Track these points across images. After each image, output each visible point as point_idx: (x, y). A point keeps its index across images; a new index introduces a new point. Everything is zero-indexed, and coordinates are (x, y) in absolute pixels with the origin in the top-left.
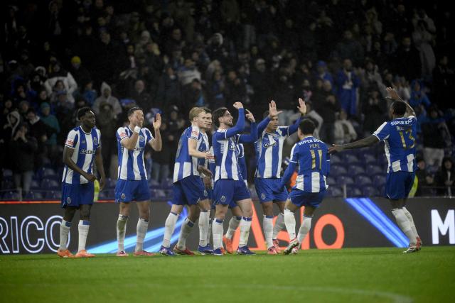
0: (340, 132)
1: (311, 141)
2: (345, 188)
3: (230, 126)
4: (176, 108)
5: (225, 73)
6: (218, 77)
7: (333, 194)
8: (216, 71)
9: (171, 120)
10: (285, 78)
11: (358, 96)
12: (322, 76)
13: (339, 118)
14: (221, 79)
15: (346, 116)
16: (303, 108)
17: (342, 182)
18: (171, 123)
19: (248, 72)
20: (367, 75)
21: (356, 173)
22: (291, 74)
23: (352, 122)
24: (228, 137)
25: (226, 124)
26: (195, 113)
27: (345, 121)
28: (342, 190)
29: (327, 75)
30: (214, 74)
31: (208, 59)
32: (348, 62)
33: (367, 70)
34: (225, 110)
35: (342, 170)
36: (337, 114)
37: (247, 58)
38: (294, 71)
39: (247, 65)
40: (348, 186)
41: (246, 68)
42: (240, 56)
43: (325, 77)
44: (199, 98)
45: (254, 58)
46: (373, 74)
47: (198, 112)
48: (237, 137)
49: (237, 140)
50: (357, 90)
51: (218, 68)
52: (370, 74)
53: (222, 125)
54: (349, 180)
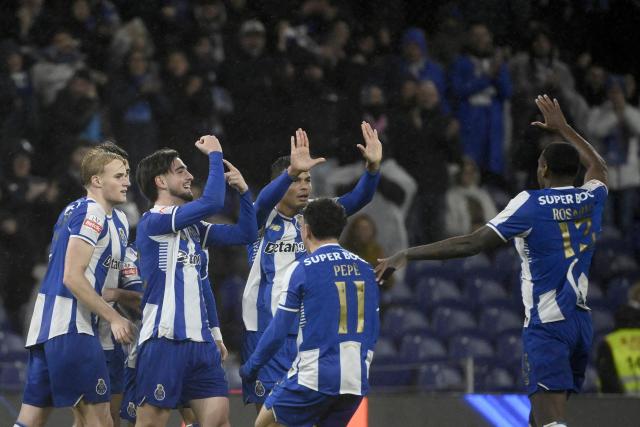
0: (460, 220)
1: (337, 256)
2: (470, 368)
3: (186, 198)
4: (27, 146)
5: (161, 55)
6: (139, 67)
7: (439, 382)
8: (134, 48)
9: (16, 180)
10: (317, 73)
11: (508, 124)
12: (415, 69)
13: (459, 181)
14: (148, 71)
15: (476, 176)
16: (374, 149)
17: (463, 352)
18: (13, 187)
19: (219, 54)
20: (532, 69)
21: (500, 327)
22: (334, 62)
23: (491, 193)
24: (179, 227)
25: (174, 193)
26: (94, 165)
27: (474, 191)
28: (462, 372)
29: (428, 66)
30: (127, 57)
31: (115, 18)
32: (482, 34)
33: (534, 55)
34: (171, 157)
35: (463, 319)
36: (453, 169)
37: (217, 18)
38: (342, 54)
39: (218, 38)
40: (479, 361)
41: (213, 44)
42: (199, 11)
43: (423, 74)
44: (88, 122)
45: (236, 17)
46: (550, 65)
47: (105, 162)
48: (203, 229)
49: (202, 236)
50: (507, 106)
51: (142, 41)
52: (541, 67)
53: (164, 195)
54: (482, 348)
